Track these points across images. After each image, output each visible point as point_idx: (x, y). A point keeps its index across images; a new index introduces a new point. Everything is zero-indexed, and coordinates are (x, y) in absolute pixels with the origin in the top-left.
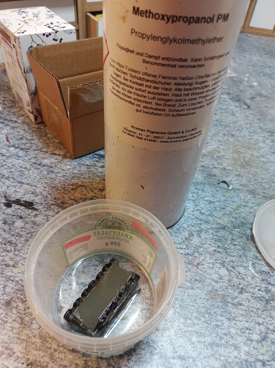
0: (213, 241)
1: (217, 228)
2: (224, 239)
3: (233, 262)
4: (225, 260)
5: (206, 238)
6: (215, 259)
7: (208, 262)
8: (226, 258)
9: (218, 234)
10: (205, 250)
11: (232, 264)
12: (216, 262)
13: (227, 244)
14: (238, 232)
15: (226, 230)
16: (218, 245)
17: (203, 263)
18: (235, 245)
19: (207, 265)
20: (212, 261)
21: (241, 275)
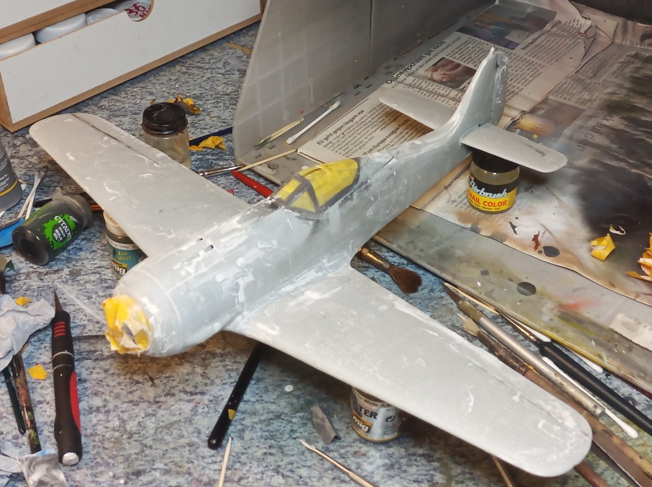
0: (262, 440)
1: (269, 420)
2: (278, 433)
3: (292, 464)
4: (281, 463)
5: (252, 439)
6: (265, 465)
7: (256, 471)
8: (282, 461)
9: (270, 428)
10: (250, 457)
11: (290, 467)
12: (267, 469)
13: (284, 439)
14: (301, 418)
15: (283, 419)
16: (269, 445)
17: (248, 475)
18: (295, 439)
19: (253, 476)
20: (261, 469)
21: (302, 479)
